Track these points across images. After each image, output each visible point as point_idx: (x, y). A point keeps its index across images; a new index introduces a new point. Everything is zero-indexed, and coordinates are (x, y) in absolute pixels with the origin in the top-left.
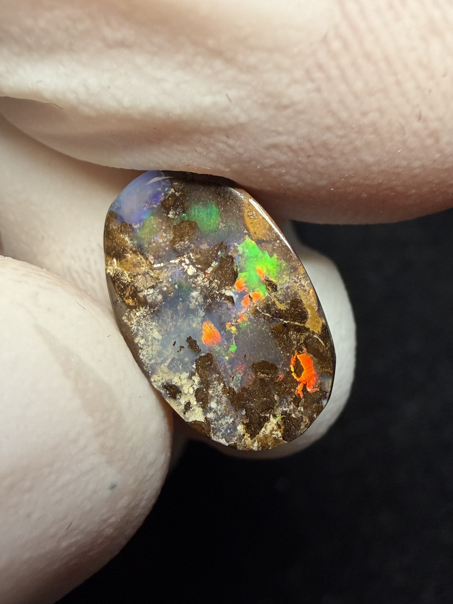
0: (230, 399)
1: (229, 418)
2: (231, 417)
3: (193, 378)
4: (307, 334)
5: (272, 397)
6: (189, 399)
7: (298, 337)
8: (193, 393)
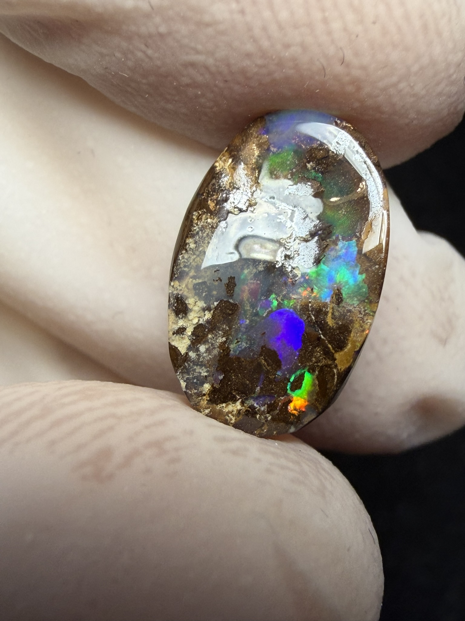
0: (221, 357)
1: (205, 370)
2: (207, 372)
3: (206, 312)
4: (330, 362)
5: (255, 387)
6: (187, 326)
7: (320, 357)
8: (196, 324)
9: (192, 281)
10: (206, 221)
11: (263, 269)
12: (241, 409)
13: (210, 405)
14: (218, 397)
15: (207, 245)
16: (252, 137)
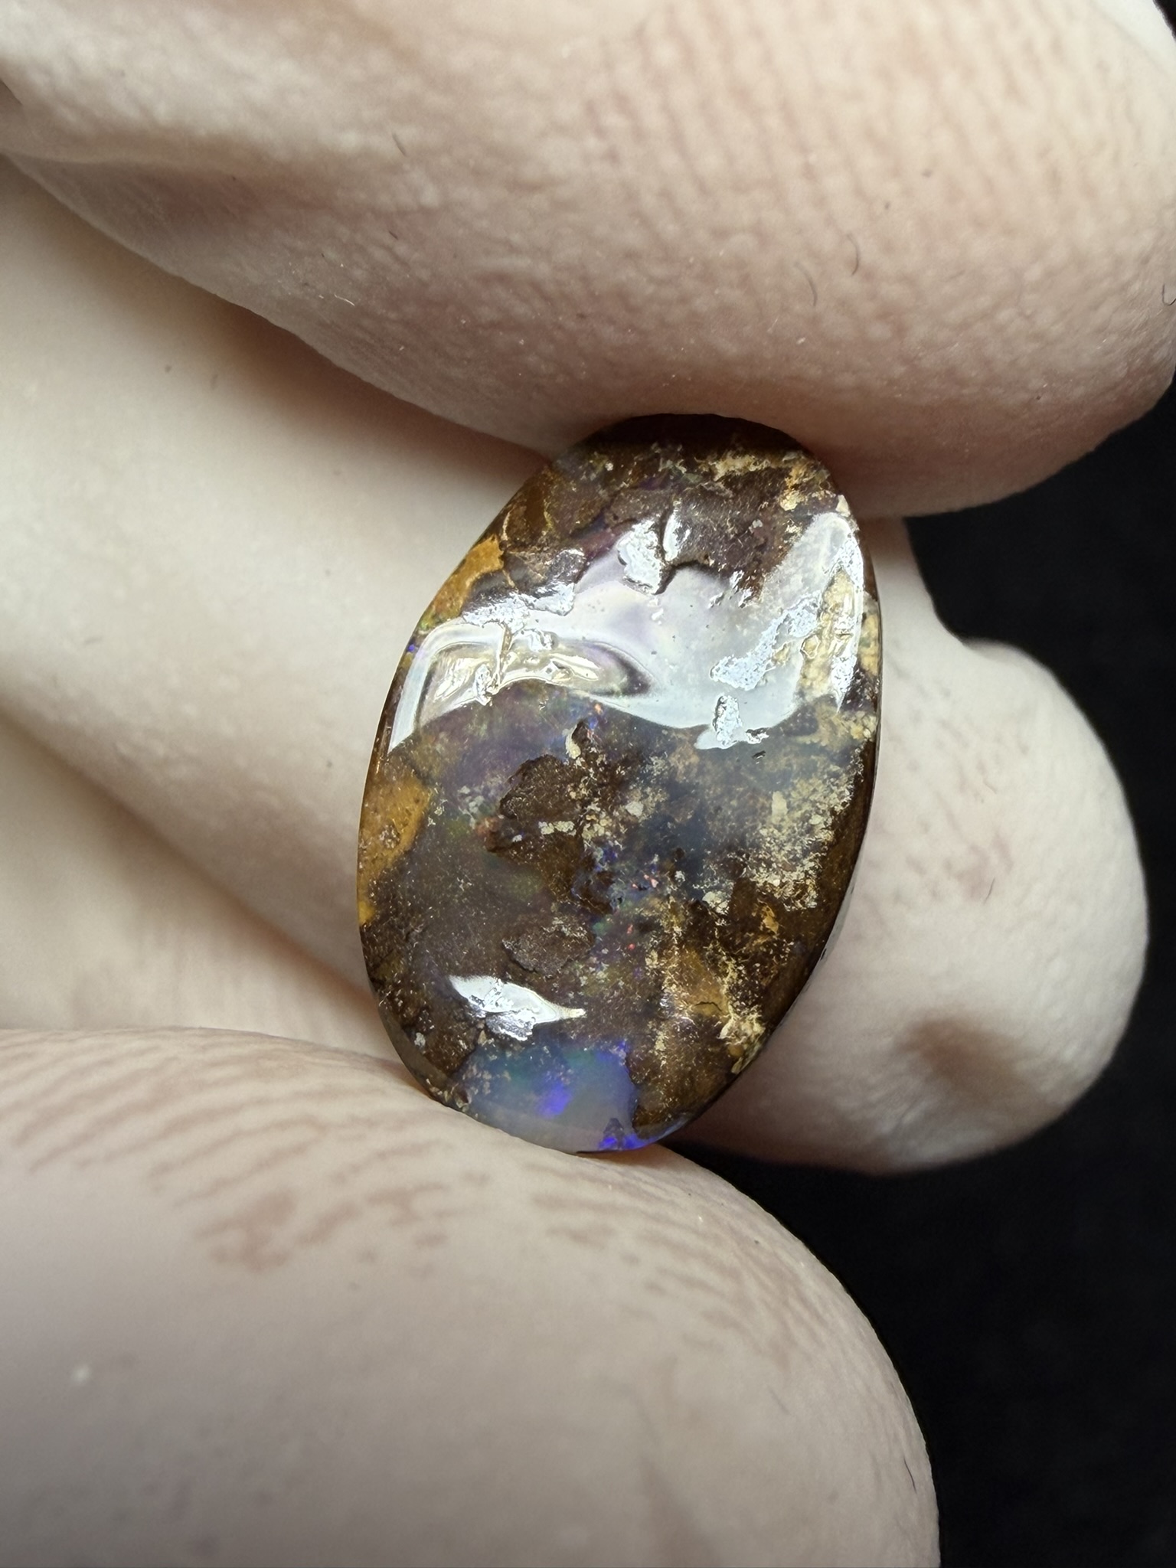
4: (514, 552)
9: (821, 741)
10: (784, 881)
11: (652, 759)
12: (715, 460)
13: (784, 466)
14: (766, 483)
15: (783, 824)
16: (668, 1085)
